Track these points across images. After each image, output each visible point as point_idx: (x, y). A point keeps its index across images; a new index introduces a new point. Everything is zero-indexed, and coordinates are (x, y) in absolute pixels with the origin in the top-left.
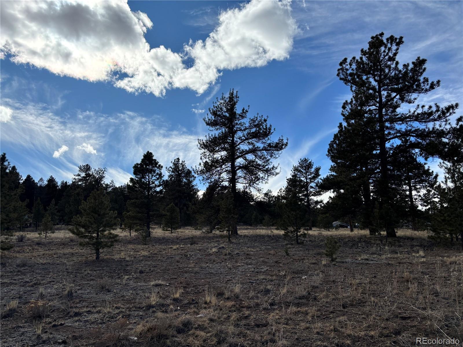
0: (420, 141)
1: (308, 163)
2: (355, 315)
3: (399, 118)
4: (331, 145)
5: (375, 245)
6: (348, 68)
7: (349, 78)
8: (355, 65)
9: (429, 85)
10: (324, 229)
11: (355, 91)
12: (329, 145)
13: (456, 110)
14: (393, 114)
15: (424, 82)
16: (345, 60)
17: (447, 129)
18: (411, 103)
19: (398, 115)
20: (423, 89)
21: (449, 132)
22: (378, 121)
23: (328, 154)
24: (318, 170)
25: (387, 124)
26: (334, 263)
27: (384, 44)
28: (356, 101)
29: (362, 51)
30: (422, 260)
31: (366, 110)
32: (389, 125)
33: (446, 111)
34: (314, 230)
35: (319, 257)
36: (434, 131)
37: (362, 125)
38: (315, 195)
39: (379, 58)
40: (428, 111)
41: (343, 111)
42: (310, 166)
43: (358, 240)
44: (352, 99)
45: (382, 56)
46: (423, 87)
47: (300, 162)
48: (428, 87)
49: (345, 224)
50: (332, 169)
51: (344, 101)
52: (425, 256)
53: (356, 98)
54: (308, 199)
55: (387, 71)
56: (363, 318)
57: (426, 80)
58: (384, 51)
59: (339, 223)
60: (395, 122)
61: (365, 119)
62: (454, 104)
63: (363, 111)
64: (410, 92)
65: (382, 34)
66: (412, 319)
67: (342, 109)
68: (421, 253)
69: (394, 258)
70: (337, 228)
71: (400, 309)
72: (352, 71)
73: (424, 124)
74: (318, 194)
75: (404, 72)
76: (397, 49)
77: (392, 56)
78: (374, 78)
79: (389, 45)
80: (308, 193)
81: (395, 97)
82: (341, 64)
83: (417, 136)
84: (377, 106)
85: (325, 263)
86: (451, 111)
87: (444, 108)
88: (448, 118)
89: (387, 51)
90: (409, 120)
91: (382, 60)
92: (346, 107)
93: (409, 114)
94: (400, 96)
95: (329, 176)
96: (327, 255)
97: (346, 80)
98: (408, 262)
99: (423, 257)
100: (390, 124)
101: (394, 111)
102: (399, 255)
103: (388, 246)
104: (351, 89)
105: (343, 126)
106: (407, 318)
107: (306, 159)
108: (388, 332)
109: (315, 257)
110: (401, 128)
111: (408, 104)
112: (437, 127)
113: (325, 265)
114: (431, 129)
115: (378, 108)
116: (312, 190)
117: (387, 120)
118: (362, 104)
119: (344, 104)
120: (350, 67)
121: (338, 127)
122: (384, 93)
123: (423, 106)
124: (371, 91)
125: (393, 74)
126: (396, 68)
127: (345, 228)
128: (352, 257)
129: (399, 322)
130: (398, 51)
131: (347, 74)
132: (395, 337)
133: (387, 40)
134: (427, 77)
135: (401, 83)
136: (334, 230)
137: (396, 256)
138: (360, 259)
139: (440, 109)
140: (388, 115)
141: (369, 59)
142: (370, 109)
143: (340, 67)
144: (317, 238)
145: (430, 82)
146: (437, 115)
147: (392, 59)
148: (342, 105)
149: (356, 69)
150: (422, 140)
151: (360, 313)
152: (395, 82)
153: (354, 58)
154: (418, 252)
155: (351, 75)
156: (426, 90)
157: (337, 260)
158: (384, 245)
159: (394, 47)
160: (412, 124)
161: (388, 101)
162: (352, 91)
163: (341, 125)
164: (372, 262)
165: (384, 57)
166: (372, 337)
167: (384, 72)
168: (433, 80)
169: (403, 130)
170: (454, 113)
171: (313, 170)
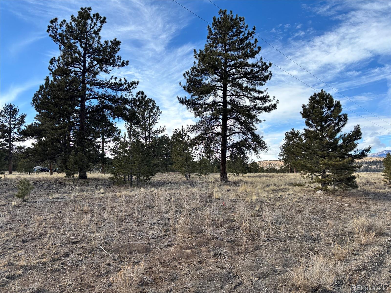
0: (111, 104)
1: (13, 109)
2: (32, 248)
3: (97, 83)
4: (36, 95)
5: (68, 186)
6: (58, 28)
7: (59, 37)
8: (65, 27)
9: (121, 62)
10: (25, 173)
11: (63, 51)
12: (35, 94)
13: (137, 86)
14: (94, 79)
15: (118, 59)
16: (56, 19)
17: (130, 99)
18: (107, 73)
19: (97, 80)
20: (116, 65)
21: (131, 101)
22: (81, 82)
23: (33, 103)
24: (23, 117)
25: (88, 86)
26: (24, 203)
27: (91, 18)
28: (63, 60)
29: (72, 17)
30: (101, 196)
31: (71, 70)
32: (89, 87)
33: (130, 85)
34: (14, 174)
35: (11, 199)
36: (121, 99)
37: (67, 83)
38: (18, 140)
39: (86, 29)
40: (119, 82)
41: (50, 66)
42: (15, 112)
43: (54, 182)
44: (59, 57)
45: (89, 28)
46: (117, 63)
47: (4, 106)
48: (120, 64)
49: (47, 169)
50: (37, 118)
51: (52, 58)
52: (104, 192)
53: (63, 57)
54: (10, 144)
55: (91, 41)
56: (40, 249)
57: (120, 58)
58: (91, 25)
59: (41, 167)
60: (95, 85)
61: (70, 78)
62: (136, 82)
63: (69, 70)
64: (107, 64)
65: (90, 9)
66: (81, 242)
67: (49, 64)
68: (102, 190)
69: (80, 196)
70: (38, 172)
71: (74, 235)
72: (61, 32)
73: (115, 92)
74: (22, 139)
75: (105, 47)
76: (101, 26)
77: (96, 30)
78: (81, 44)
79: (95, 21)
80: (11, 139)
81: (96, 65)
82: (51, 22)
83: (110, 100)
84: (81, 69)
85: (15, 204)
86: (134, 86)
87: (130, 83)
88: (131, 90)
89: (93, 25)
90: (105, 86)
91: (88, 31)
92: (53, 63)
93: (105, 81)
94: (100, 65)
95: (33, 124)
96: (18, 196)
97: (56, 38)
98: (90, 198)
99: (103, 193)
100: (91, 86)
101: (94, 77)
102: (85, 193)
103: (79, 186)
104: (60, 48)
105: (50, 80)
106: (77, 242)
107: (11, 105)
108: (59, 256)
109: (6, 199)
110: (98, 92)
111: (105, 73)
112: (124, 96)
113: (14, 206)
114: (119, 97)
115: (82, 71)
116: (15, 135)
117: (88, 83)
118: (68, 64)
119: (52, 59)
120: (60, 28)
121: (45, 80)
122: (88, 60)
123: (116, 78)
124: (77, 55)
125: (96, 46)
126: (98, 42)
127: (46, 172)
128: (44, 197)
129: (70, 246)
130: (101, 28)
131: (56, 33)
132: (64, 260)
133: (94, 15)
134: (120, 55)
135: (101, 55)
136: (35, 173)
137: (82, 193)
138: (51, 198)
139: (127, 83)
140: (89, 79)
141: (77, 26)
142: (75, 70)
143: (51, 25)
144: (13, 181)
145: (122, 61)
146: (125, 87)
147: (96, 33)
148: (50, 60)
149: (66, 31)
150: (112, 103)
151: (38, 245)
152: (97, 53)
153: (65, 21)
154: (100, 190)
155: (61, 35)
156: (119, 66)
157: (29, 201)
158: (76, 185)
159: (99, 24)
160: (106, 90)
161: (90, 67)
162: (61, 50)
163: (47, 79)
164: (61, 200)
165: (90, 29)
166: (44, 263)
167: (89, 42)
168: (124, 60)
169: (100, 93)
170: (136, 88)
171: (18, 116)
